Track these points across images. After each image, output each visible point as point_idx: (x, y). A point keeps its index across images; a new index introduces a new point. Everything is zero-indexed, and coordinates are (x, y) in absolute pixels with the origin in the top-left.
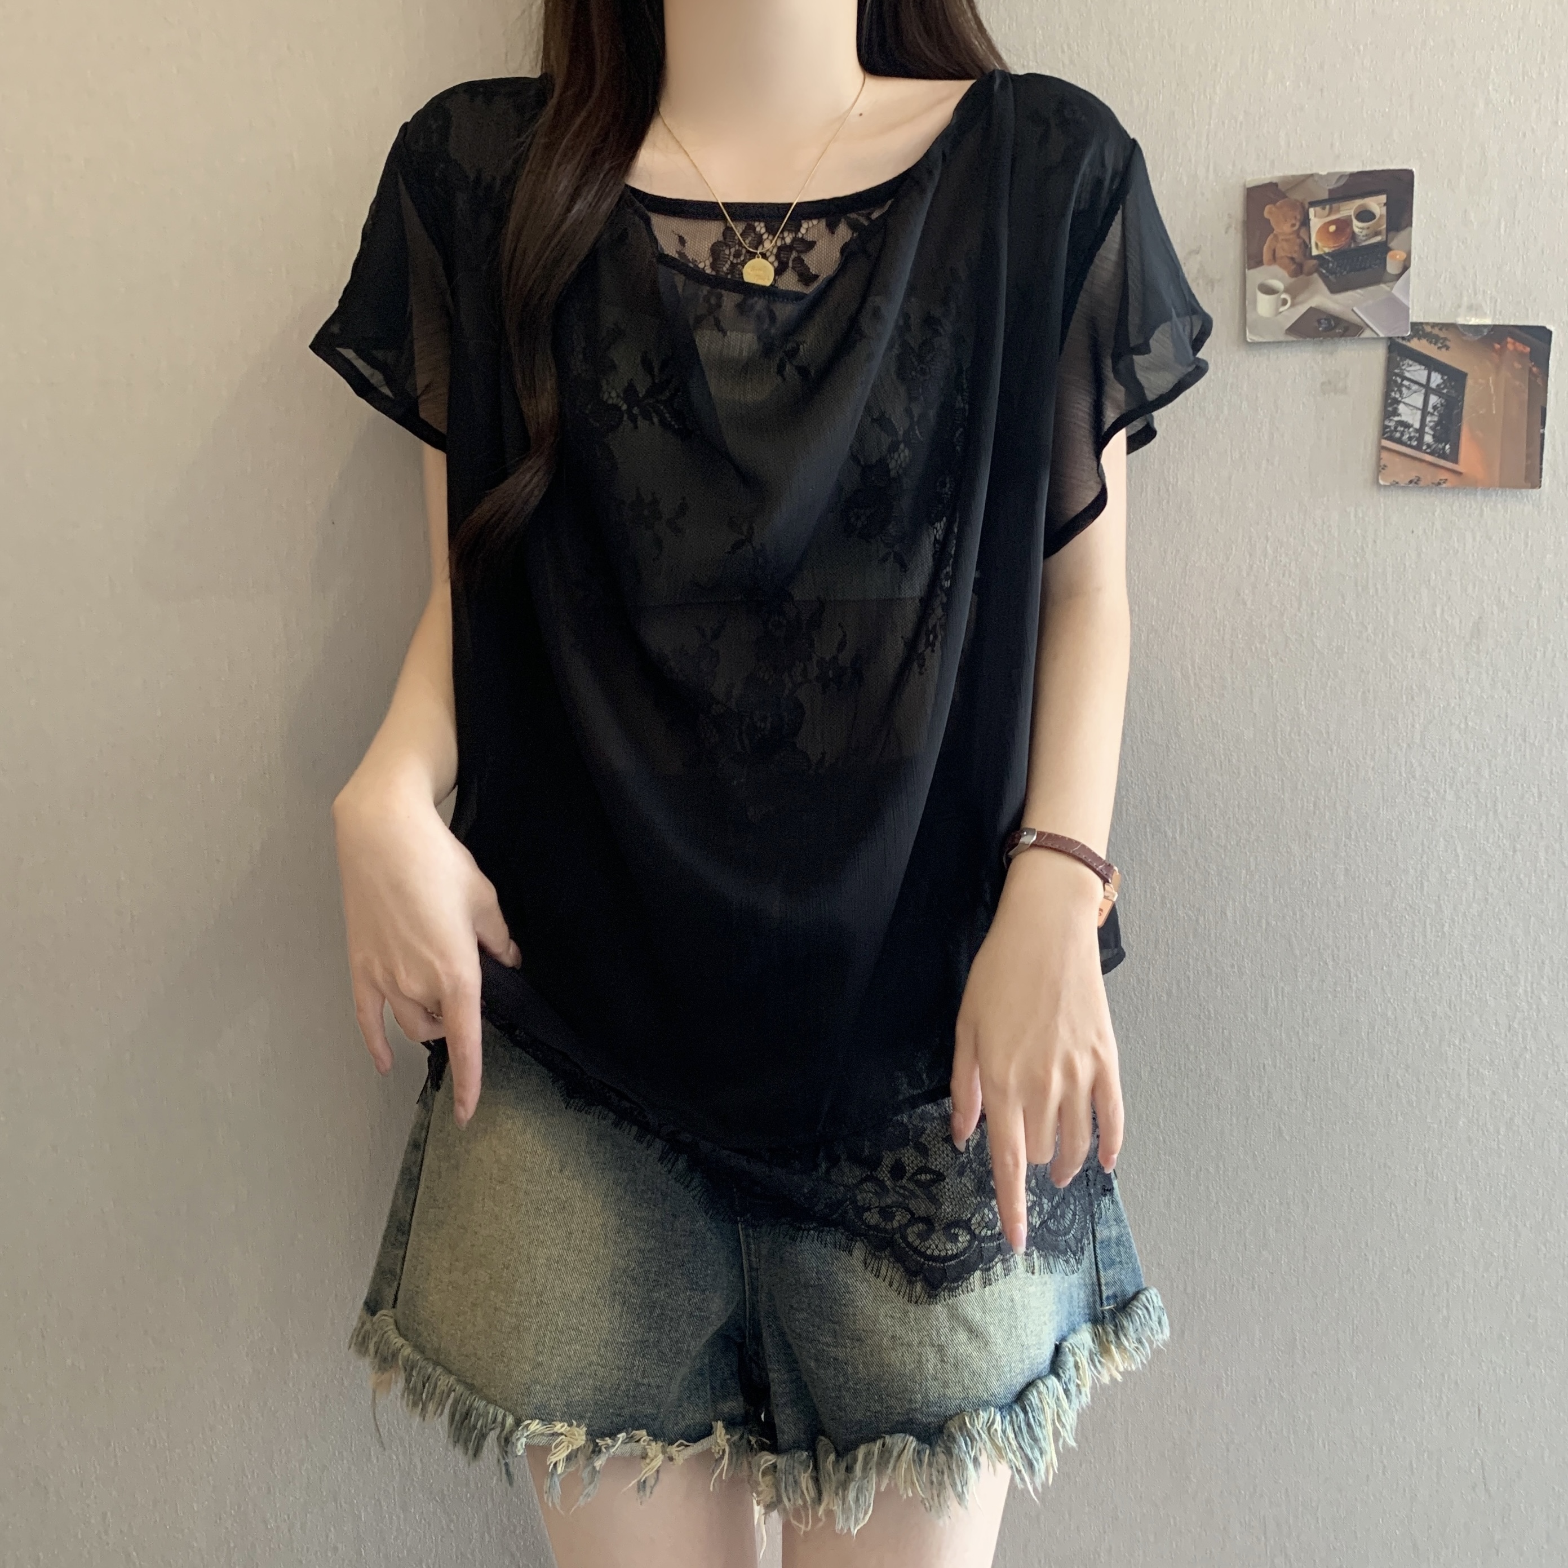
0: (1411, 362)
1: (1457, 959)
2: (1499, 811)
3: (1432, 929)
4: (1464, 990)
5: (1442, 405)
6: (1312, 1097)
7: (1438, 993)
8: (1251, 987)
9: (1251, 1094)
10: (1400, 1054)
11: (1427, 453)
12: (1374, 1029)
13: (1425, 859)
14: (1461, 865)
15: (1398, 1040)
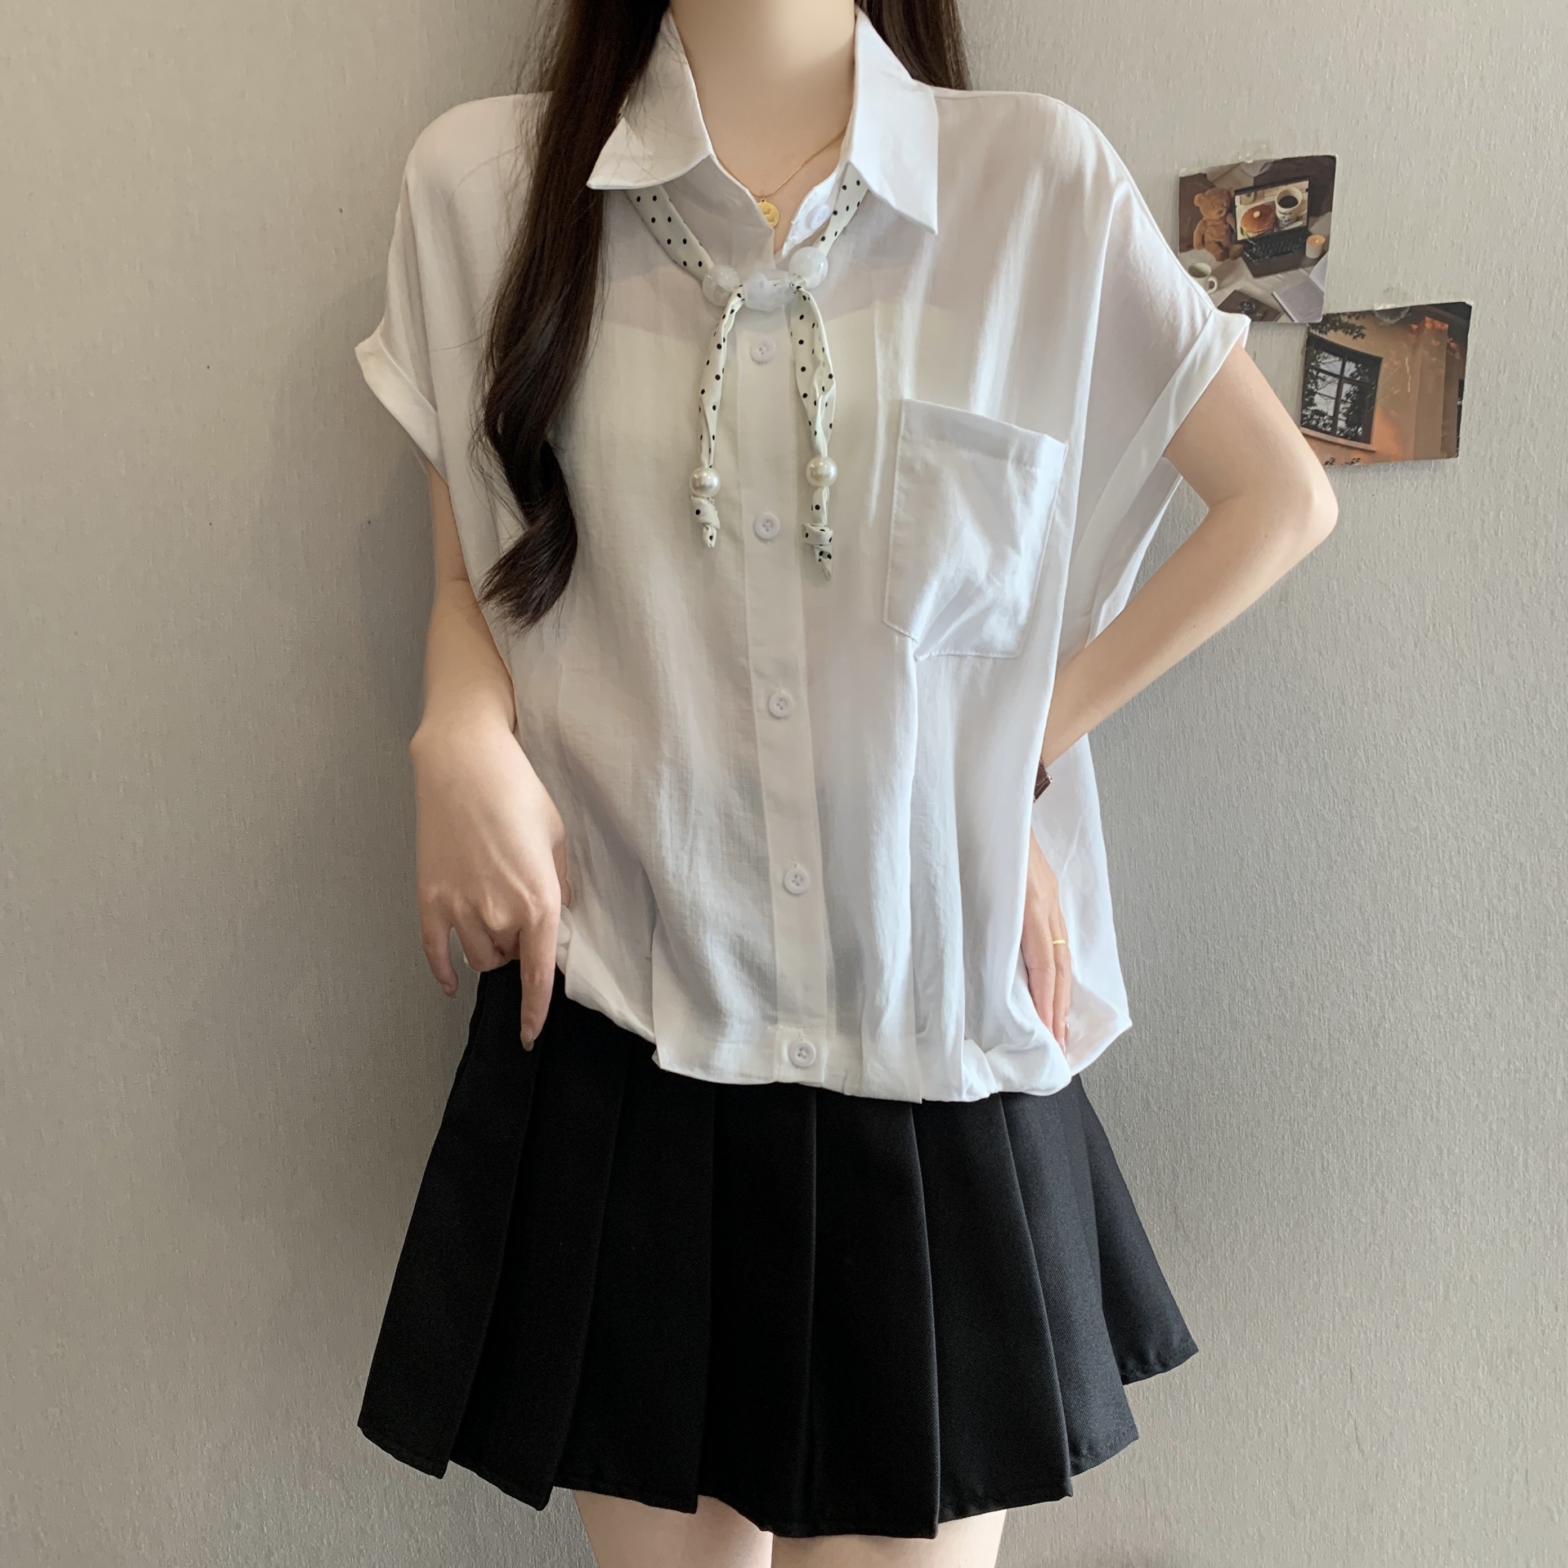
0: (1327, 355)
5: (1355, 392)
11: (1342, 437)
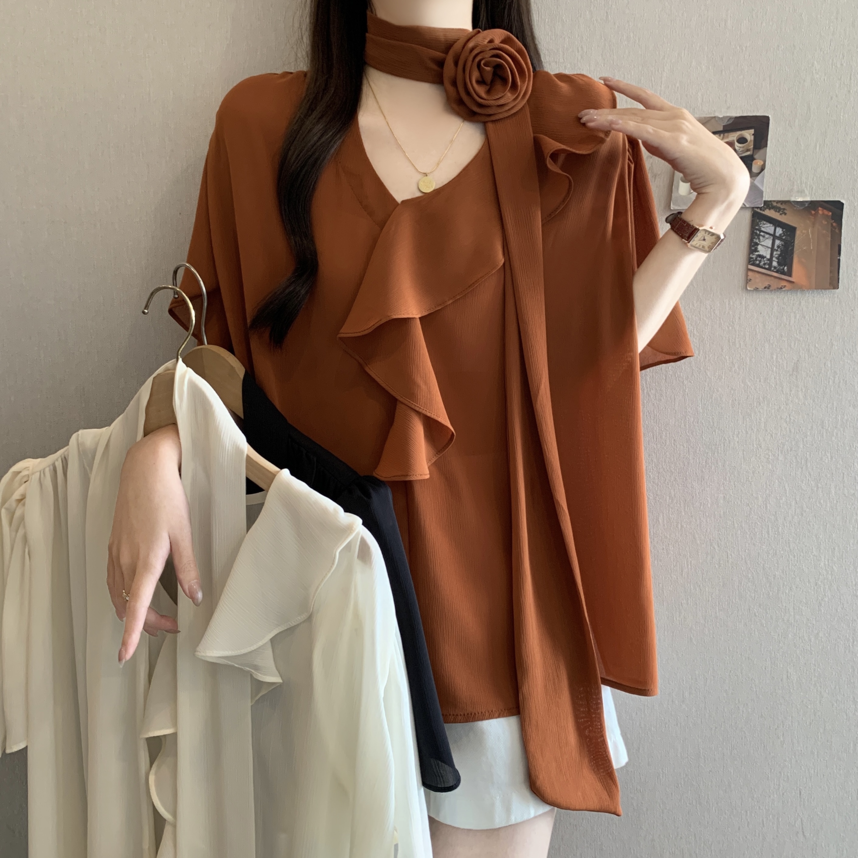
0: (765, 222)
1: (786, 546)
2: (809, 466)
3: (772, 530)
4: (790, 563)
5: (782, 245)
6: (708, 621)
7: (776, 565)
8: (674, 561)
9: (675, 619)
10: (756, 598)
11: (775, 272)
12: (741, 583)
13: (768, 492)
14: (788, 495)
15: (755, 590)
